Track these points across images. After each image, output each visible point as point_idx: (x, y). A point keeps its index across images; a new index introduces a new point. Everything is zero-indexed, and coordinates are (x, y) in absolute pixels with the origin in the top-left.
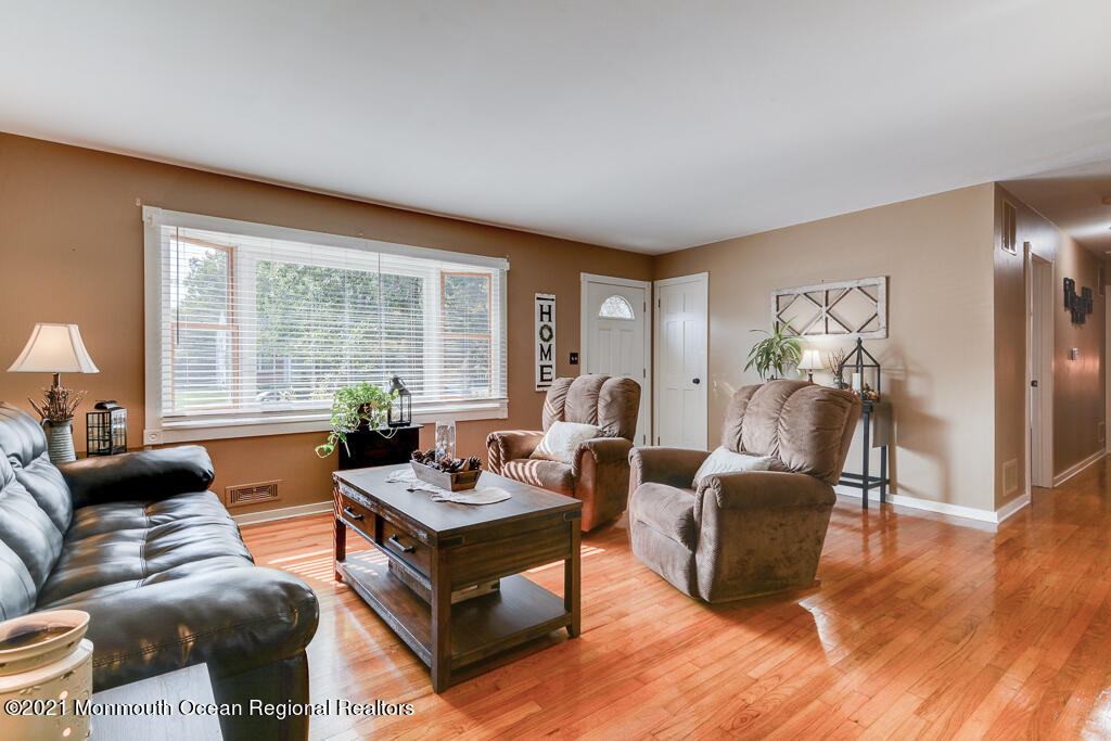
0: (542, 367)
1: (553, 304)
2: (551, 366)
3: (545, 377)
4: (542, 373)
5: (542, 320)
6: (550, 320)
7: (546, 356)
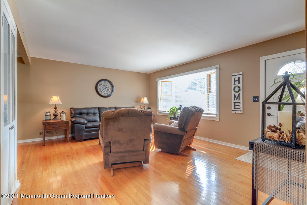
0: (235, 103)
1: (241, 77)
2: (240, 103)
3: (236, 107)
4: (235, 106)
5: (235, 84)
6: (239, 83)
7: (237, 99)
